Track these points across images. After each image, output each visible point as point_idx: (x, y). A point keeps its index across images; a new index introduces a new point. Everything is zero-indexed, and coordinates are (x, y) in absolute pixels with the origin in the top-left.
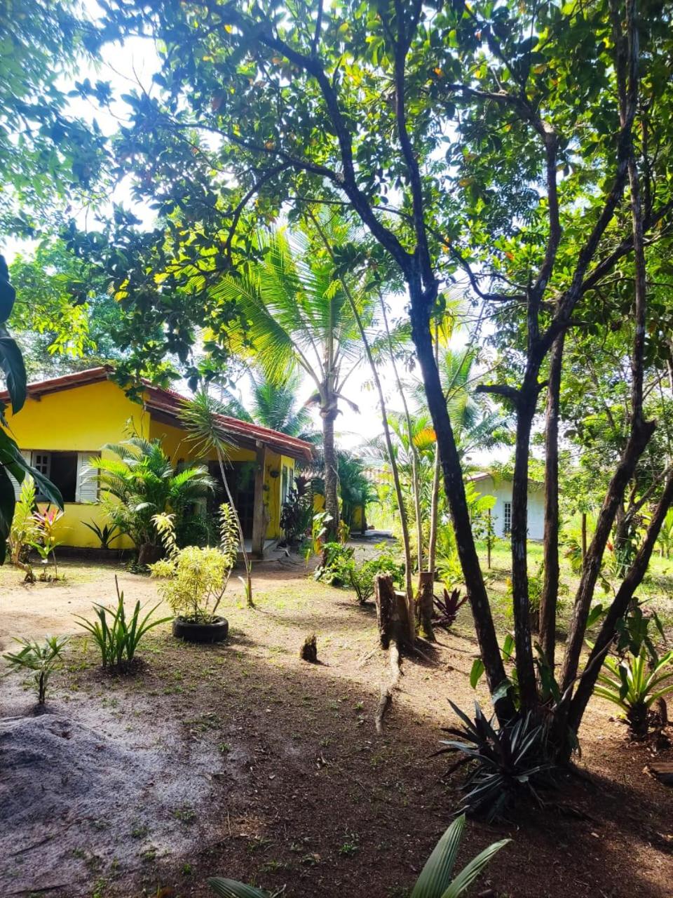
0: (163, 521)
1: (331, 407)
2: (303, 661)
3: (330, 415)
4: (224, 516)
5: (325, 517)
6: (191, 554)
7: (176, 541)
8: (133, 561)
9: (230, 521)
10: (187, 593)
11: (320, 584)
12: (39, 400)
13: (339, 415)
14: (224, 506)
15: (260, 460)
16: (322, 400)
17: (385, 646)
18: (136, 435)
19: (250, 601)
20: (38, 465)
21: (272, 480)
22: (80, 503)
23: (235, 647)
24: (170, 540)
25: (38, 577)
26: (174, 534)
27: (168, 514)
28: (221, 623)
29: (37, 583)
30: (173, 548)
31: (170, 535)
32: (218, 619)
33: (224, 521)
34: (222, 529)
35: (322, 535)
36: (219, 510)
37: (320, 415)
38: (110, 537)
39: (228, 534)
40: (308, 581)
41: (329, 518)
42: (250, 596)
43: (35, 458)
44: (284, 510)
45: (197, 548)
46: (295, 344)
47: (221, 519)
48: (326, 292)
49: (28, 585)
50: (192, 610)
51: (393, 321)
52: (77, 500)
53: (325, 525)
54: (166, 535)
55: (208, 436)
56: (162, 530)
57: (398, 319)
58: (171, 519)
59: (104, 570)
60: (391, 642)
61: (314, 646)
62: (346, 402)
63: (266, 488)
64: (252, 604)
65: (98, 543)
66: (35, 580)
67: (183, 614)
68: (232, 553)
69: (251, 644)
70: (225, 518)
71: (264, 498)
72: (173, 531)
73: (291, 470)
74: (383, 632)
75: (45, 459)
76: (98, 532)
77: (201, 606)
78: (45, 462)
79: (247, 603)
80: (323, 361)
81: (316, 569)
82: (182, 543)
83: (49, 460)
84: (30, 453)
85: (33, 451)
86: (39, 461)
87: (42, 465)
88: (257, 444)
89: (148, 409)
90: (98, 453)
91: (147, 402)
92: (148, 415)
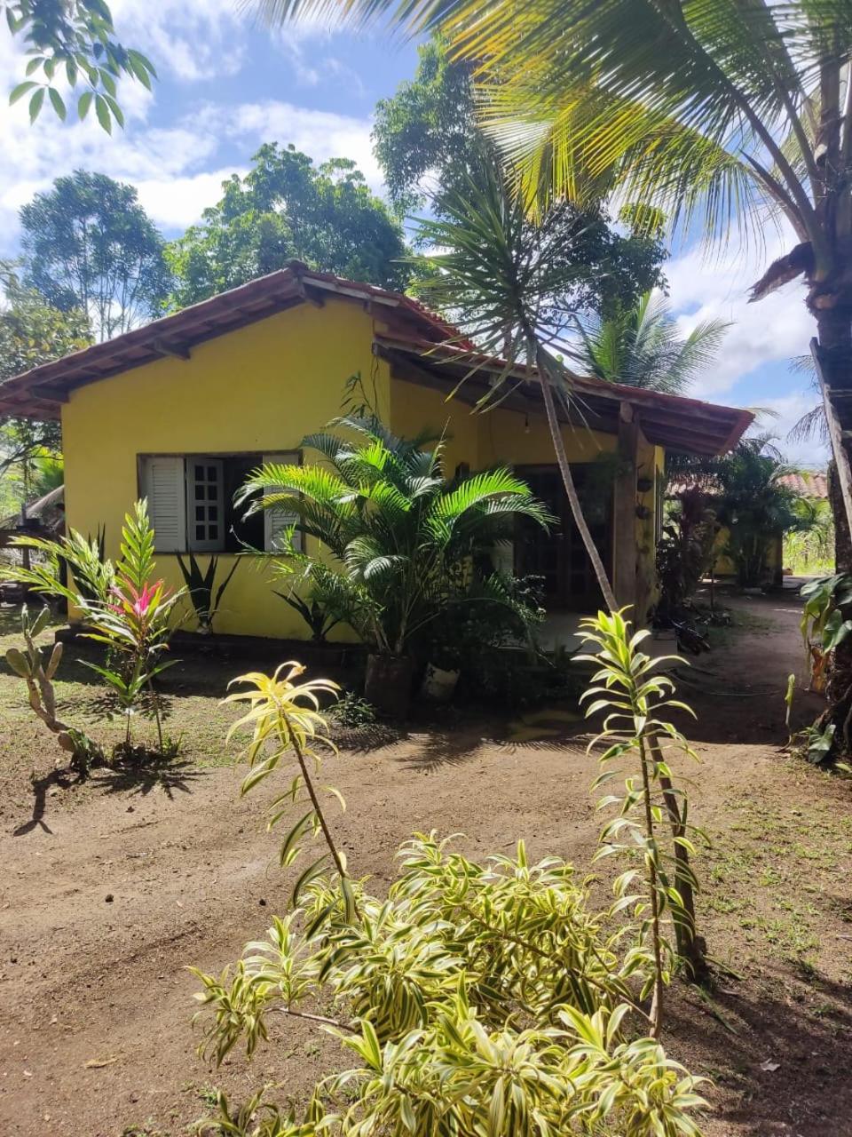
12: (187, 355)
15: (628, 450)
16: (817, 263)
20: (200, 483)
22: (276, 555)
38: (326, 624)
43: (192, 471)
52: (268, 549)
63: (642, 514)
65: (308, 632)
71: (639, 536)
75: (212, 470)
76: (304, 612)
78: (212, 477)
83: (220, 474)
84: (180, 462)
85: (186, 457)
86: (199, 476)
87: (206, 483)
88: (625, 412)
89: (382, 354)
90: (297, 457)
91: (378, 336)
92: (385, 367)
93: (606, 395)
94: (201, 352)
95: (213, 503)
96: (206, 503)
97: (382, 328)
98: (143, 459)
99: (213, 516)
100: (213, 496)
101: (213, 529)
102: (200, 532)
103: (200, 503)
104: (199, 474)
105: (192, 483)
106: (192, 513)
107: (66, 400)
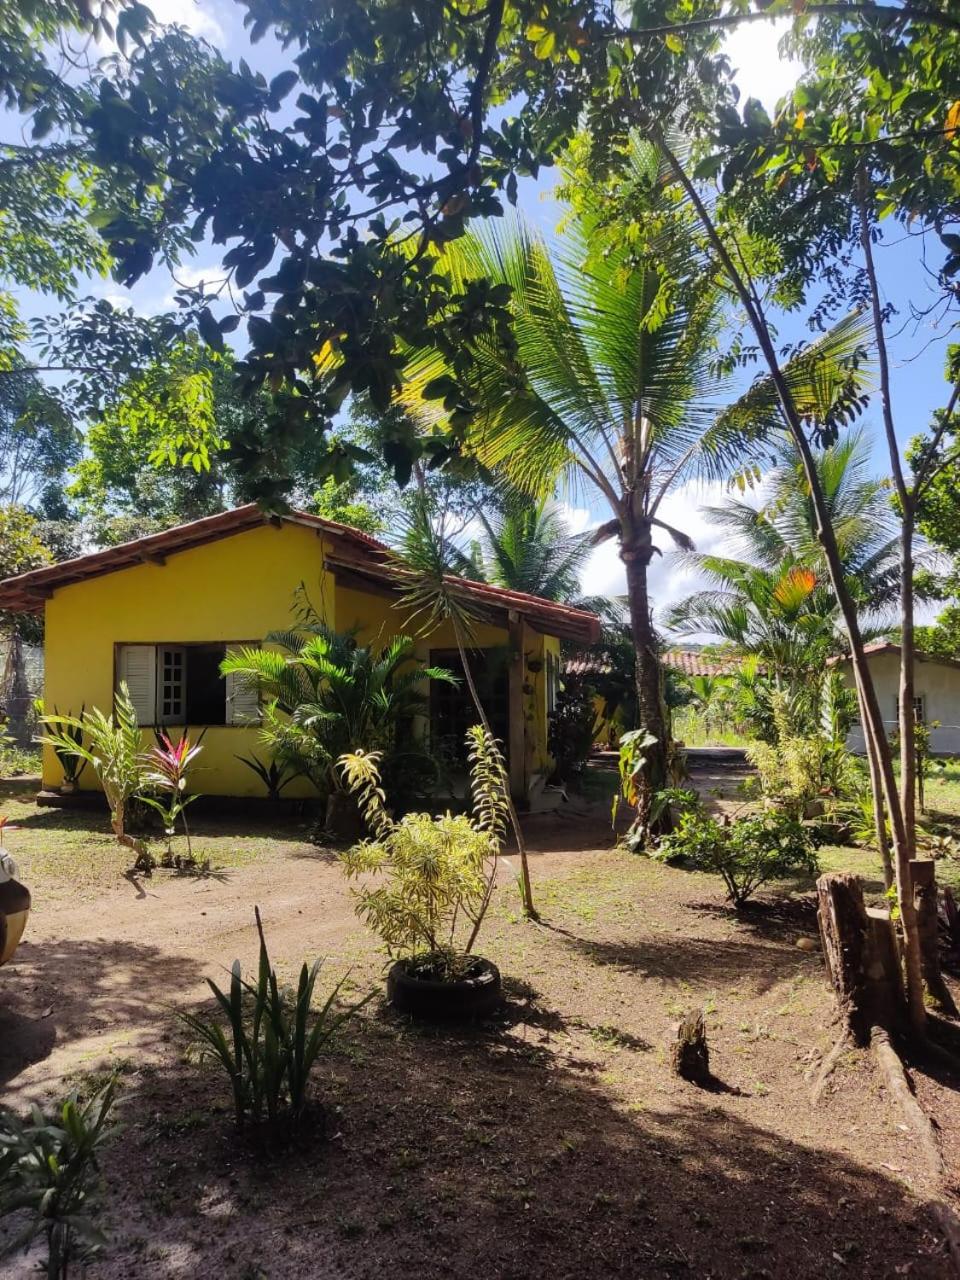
0: (359, 765)
1: (641, 542)
2: (682, 1083)
3: (638, 555)
4: (475, 750)
5: (642, 738)
6: (417, 828)
7: (383, 805)
8: (316, 824)
9: (489, 760)
10: (415, 918)
11: (641, 858)
12: (163, 563)
13: (655, 557)
14: (477, 730)
15: (515, 643)
16: (625, 531)
17: (863, 1040)
18: (312, 612)
19: (529, 906)
20: (168, 667)
21: (532, 676)
22: (233, 725)
23: (518, 1031)
24: (374, 803)
25: (158, 860)
26: (380, 791)
27: (367, 751)
28: (486, 978)
29: (157, 872)
30: (381, 820)
31: (373, 793)
32: (482, 966)
33: (476, 761)
34: (474, 777)
35: (640, 771)
36: (466, 739)
37: (621, 557)
38: (282, 781)
39: (485, 787)
40: (618, 851)
41: (650, 740)
42: (528, 898)
43: (162, 657)
44: (552, 724)
45: (426, 816)
46: (573, 435)
47: (472, 757)
48: (646, 320)
49: (140, 876)
50: (422, 948)
51: (785, 350)
52: (227, 721)
53: (645, 752)
54: (366, 793)
55: (436, 596)
56: (357, 784)
57: (796, 345)
58: (374, 762)
59: (270, 840)
60: (875, 1029)
61: (701, 1044)
62: (666, 531)
63: (527, 690)
64: (533, 915)
65: (263, 790)
66: (154, 866)
67: (407, 953)
68: (496, 826)
69: (552, 1022)
70: (479, 754)
71: (526, 708)
72: (379, 785)
73: (557, 660)
74: (851, 1007)
75: (178, 656)
76: (262, 772)
77: (442, 938)
78: (178, 662)
79: (523, 911)
80: (623, 462)
81: (631, 830)
82: (397, 808)
83: (184, 659)
84: (154, 648)
85: (158, 645)
86: (168, 661)
87: (173, 667)
88: (511, 616)
89: (331, 568)
90: (257, 644)
91: (328, 556)
92: (331, 577)
93: (499, 604)
94: (175, 561)
95: (177, 683)
96: (172, 683)
97: (329, 548)
98: (119, 646)
99: (177, 695)
100: (177, 678)
101: (177, 705)
102: (167, 708)
103: (168, 683)
104: (168, 659)
105: (162, 667)
106: (161, 692)
107: (51, 597)
